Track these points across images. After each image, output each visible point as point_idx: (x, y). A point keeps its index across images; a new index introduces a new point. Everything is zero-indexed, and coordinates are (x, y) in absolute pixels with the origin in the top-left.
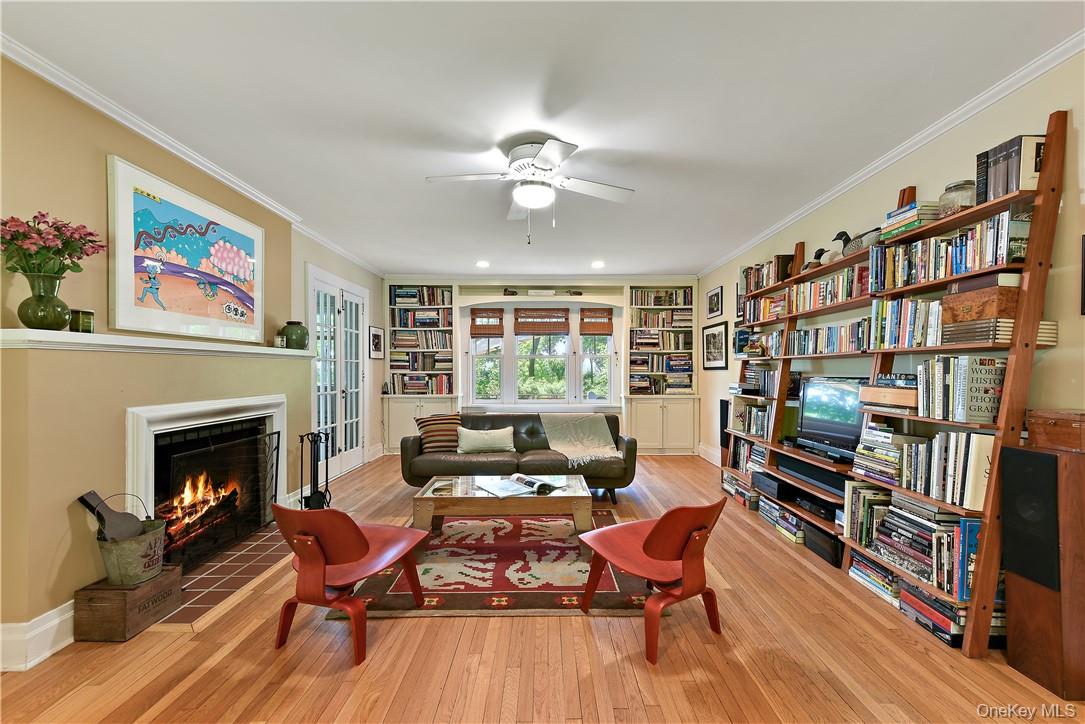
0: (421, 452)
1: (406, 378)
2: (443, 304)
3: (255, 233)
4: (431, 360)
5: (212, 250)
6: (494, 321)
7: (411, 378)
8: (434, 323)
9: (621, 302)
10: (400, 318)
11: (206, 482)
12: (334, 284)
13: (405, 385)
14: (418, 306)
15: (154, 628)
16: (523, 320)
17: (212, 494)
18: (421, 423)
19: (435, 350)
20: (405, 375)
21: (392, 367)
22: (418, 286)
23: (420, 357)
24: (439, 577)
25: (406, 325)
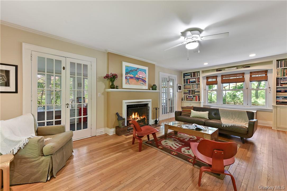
0: (181, 115)
1: (187, 97)
2: (197, 76)
3: (146, 68)
4: (193, 92)
5: (138, 73)
6: (214, 80)
7: (189, 97)
8: (195, 82)
9: (273, 67)
10: (186, 81)
11: (137, 114)
12: (167, 75)
13: (187, 98)
14: (190, 78)
15: (123, 135)
16: (224, 78)
17: (139, 117)
18: (182, 108)
19: (195, 89)
20: (187, 96)
21: (184, 94)
22: (190, 73)
23: (191, 91)
24: (167, 143)
25: (187, 83)
